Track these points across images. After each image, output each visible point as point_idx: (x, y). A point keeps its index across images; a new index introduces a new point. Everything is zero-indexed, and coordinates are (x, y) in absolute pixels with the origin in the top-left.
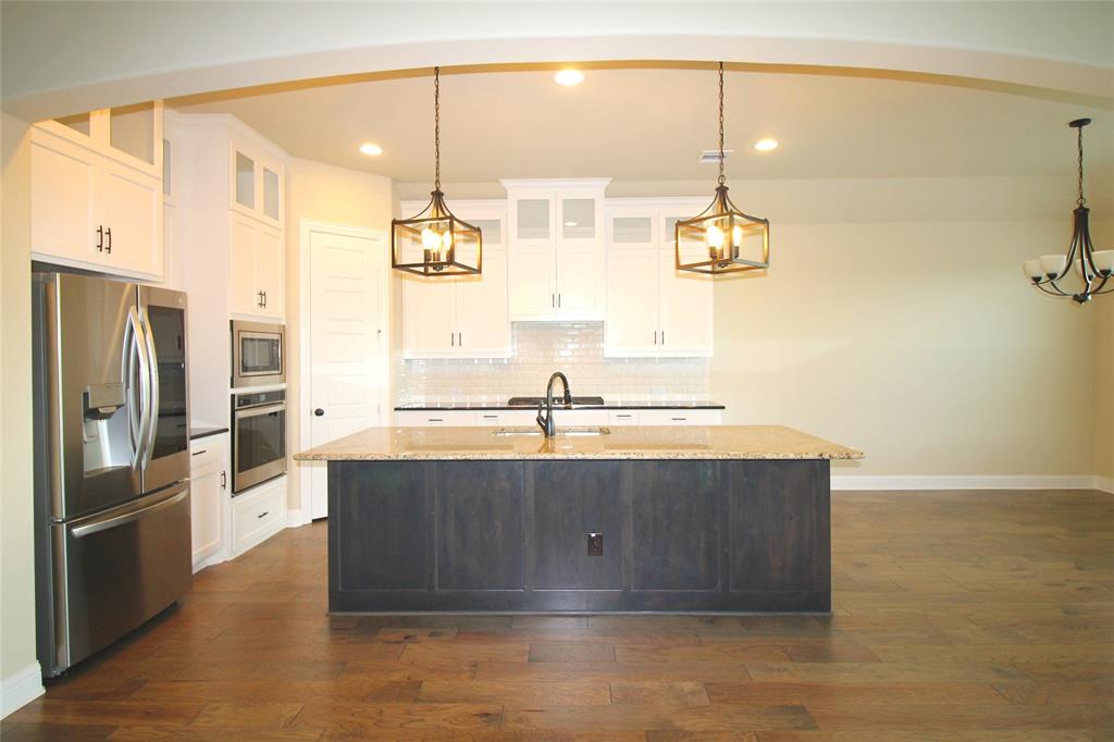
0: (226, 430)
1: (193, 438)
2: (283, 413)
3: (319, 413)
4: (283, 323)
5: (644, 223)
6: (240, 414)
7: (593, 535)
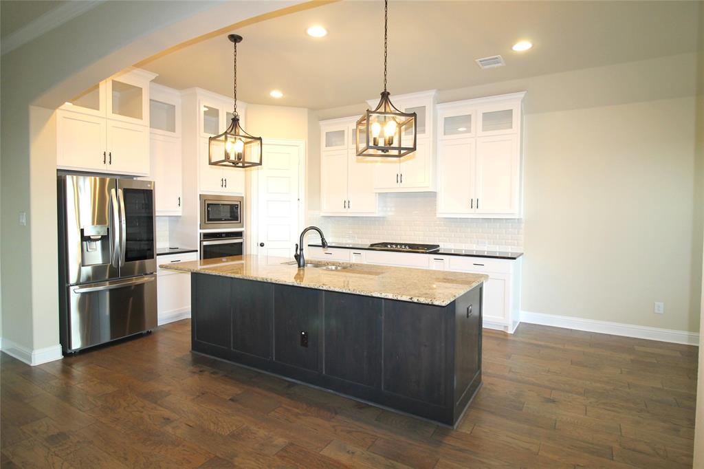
0: (197, 251)
1: (158, 255)
2: (241, 244)
3: (262, 245)
4: (243, 195)
5: (467, 119)
6: (205, 243)
7: (303, 333)
